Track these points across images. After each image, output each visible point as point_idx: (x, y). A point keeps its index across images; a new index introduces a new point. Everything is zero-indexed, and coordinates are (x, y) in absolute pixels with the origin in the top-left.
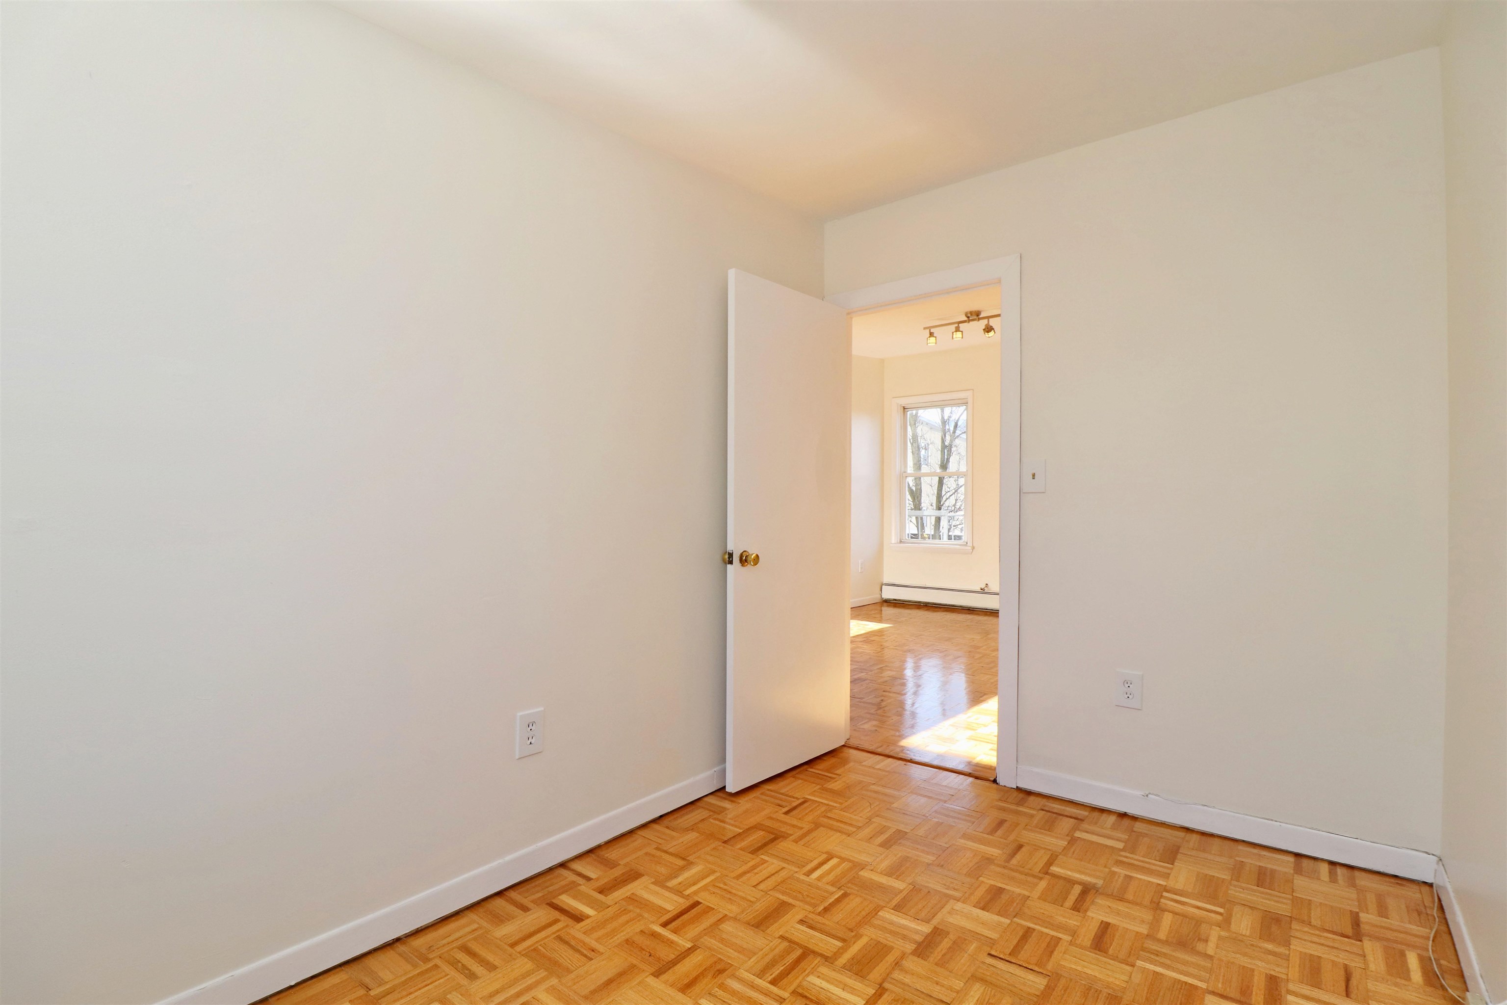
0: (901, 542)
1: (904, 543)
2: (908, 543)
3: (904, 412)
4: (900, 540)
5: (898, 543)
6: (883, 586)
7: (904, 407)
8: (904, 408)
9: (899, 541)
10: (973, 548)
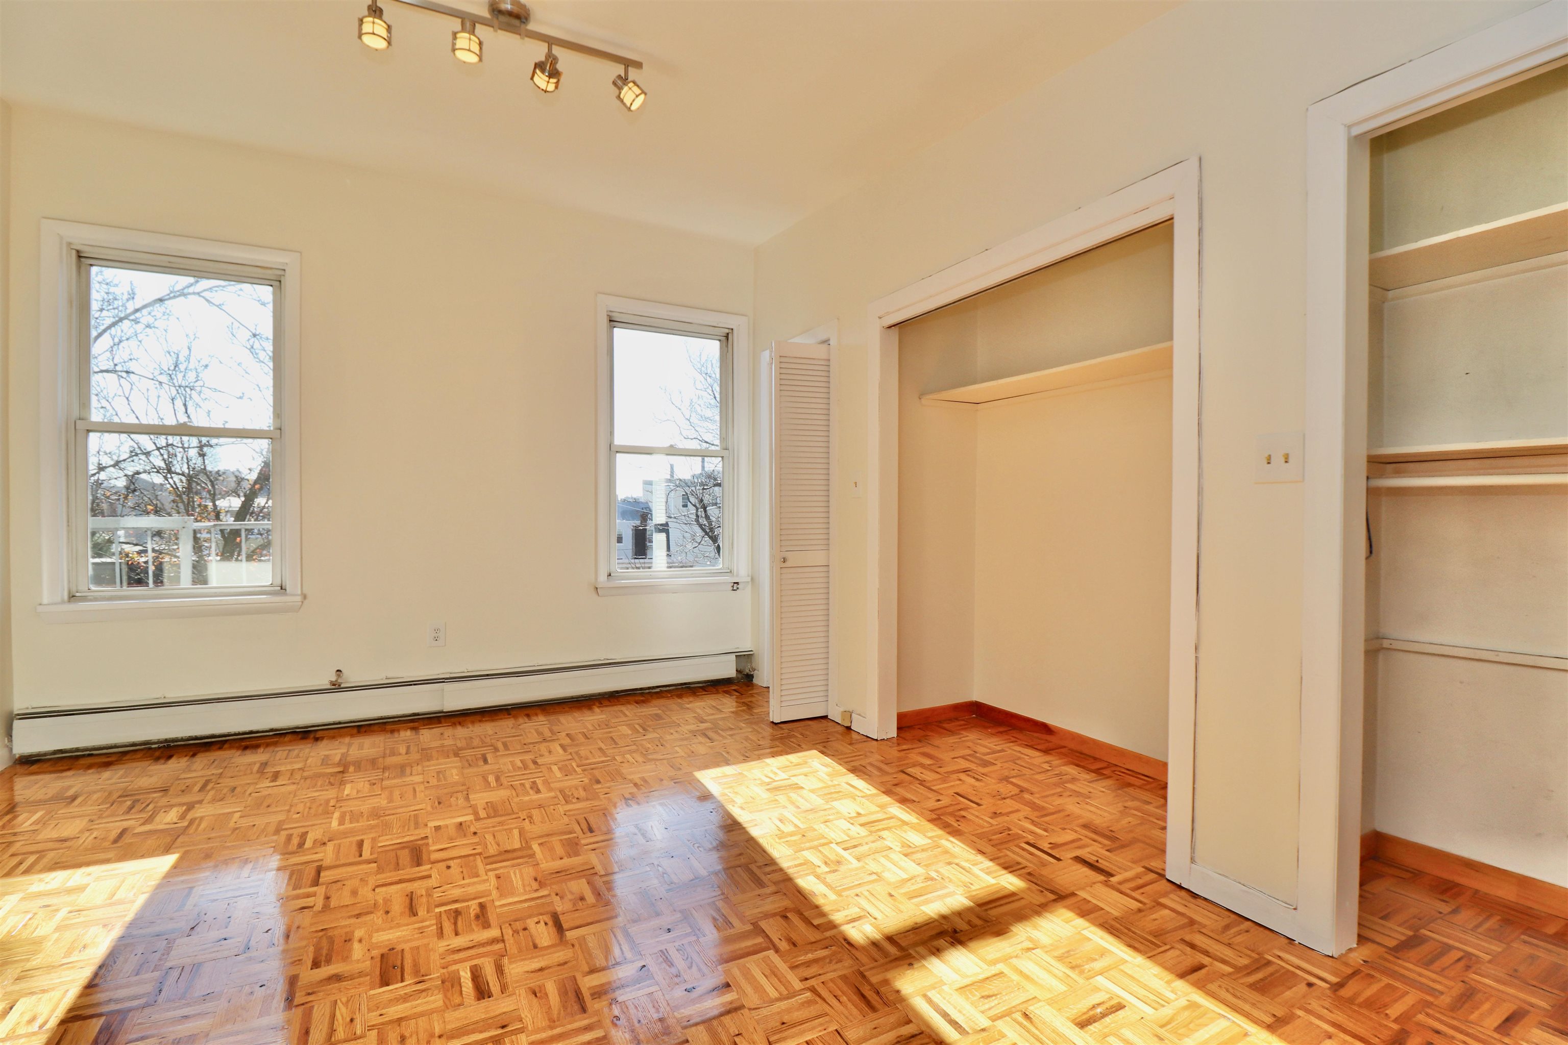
0: (72, 597)
1: (84, 599)
2: (96, 599)
3: (79, 267)
4: (69, 592)
5: (63, 602)
6: (17, 724)
7: (78, 251)
8: (80, 256)
9: (66, 597)
10: (305, 597)
